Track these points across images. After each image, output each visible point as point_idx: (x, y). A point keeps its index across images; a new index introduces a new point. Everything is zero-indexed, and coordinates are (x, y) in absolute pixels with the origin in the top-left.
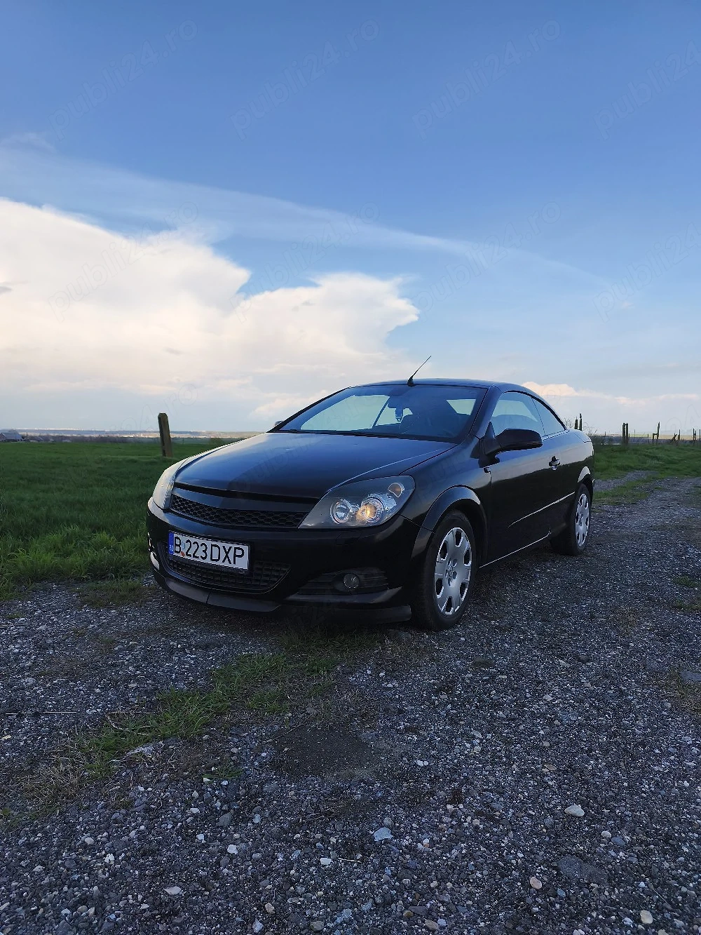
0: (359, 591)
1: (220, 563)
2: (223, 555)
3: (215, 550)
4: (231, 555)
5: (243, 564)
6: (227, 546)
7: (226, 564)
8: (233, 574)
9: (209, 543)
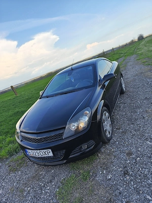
0: (88, 148)
1: (44, 156)
2: (44, 154)
3: (41, 153)
4: (46, 153)
5: (51, 154)
6: (44, 151)
7: (46, 156)
8: (49, 158)
9: (38, 151)
